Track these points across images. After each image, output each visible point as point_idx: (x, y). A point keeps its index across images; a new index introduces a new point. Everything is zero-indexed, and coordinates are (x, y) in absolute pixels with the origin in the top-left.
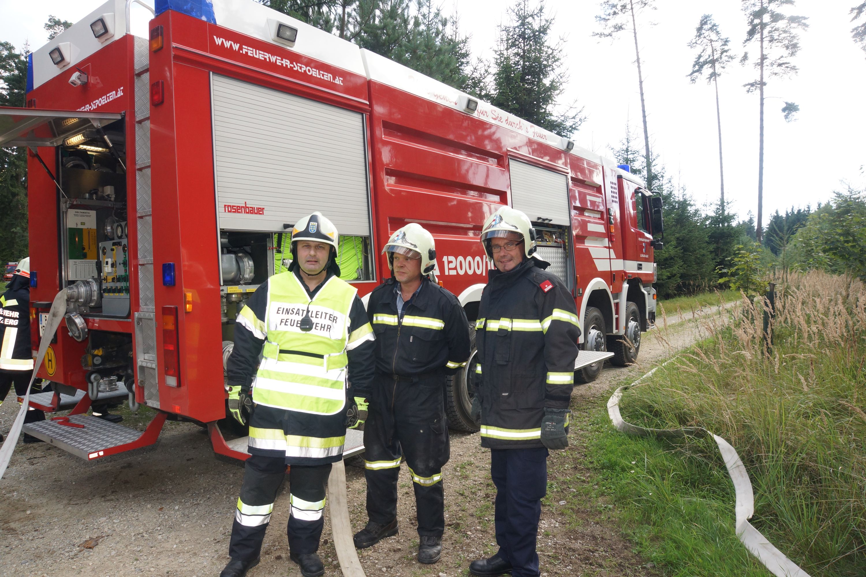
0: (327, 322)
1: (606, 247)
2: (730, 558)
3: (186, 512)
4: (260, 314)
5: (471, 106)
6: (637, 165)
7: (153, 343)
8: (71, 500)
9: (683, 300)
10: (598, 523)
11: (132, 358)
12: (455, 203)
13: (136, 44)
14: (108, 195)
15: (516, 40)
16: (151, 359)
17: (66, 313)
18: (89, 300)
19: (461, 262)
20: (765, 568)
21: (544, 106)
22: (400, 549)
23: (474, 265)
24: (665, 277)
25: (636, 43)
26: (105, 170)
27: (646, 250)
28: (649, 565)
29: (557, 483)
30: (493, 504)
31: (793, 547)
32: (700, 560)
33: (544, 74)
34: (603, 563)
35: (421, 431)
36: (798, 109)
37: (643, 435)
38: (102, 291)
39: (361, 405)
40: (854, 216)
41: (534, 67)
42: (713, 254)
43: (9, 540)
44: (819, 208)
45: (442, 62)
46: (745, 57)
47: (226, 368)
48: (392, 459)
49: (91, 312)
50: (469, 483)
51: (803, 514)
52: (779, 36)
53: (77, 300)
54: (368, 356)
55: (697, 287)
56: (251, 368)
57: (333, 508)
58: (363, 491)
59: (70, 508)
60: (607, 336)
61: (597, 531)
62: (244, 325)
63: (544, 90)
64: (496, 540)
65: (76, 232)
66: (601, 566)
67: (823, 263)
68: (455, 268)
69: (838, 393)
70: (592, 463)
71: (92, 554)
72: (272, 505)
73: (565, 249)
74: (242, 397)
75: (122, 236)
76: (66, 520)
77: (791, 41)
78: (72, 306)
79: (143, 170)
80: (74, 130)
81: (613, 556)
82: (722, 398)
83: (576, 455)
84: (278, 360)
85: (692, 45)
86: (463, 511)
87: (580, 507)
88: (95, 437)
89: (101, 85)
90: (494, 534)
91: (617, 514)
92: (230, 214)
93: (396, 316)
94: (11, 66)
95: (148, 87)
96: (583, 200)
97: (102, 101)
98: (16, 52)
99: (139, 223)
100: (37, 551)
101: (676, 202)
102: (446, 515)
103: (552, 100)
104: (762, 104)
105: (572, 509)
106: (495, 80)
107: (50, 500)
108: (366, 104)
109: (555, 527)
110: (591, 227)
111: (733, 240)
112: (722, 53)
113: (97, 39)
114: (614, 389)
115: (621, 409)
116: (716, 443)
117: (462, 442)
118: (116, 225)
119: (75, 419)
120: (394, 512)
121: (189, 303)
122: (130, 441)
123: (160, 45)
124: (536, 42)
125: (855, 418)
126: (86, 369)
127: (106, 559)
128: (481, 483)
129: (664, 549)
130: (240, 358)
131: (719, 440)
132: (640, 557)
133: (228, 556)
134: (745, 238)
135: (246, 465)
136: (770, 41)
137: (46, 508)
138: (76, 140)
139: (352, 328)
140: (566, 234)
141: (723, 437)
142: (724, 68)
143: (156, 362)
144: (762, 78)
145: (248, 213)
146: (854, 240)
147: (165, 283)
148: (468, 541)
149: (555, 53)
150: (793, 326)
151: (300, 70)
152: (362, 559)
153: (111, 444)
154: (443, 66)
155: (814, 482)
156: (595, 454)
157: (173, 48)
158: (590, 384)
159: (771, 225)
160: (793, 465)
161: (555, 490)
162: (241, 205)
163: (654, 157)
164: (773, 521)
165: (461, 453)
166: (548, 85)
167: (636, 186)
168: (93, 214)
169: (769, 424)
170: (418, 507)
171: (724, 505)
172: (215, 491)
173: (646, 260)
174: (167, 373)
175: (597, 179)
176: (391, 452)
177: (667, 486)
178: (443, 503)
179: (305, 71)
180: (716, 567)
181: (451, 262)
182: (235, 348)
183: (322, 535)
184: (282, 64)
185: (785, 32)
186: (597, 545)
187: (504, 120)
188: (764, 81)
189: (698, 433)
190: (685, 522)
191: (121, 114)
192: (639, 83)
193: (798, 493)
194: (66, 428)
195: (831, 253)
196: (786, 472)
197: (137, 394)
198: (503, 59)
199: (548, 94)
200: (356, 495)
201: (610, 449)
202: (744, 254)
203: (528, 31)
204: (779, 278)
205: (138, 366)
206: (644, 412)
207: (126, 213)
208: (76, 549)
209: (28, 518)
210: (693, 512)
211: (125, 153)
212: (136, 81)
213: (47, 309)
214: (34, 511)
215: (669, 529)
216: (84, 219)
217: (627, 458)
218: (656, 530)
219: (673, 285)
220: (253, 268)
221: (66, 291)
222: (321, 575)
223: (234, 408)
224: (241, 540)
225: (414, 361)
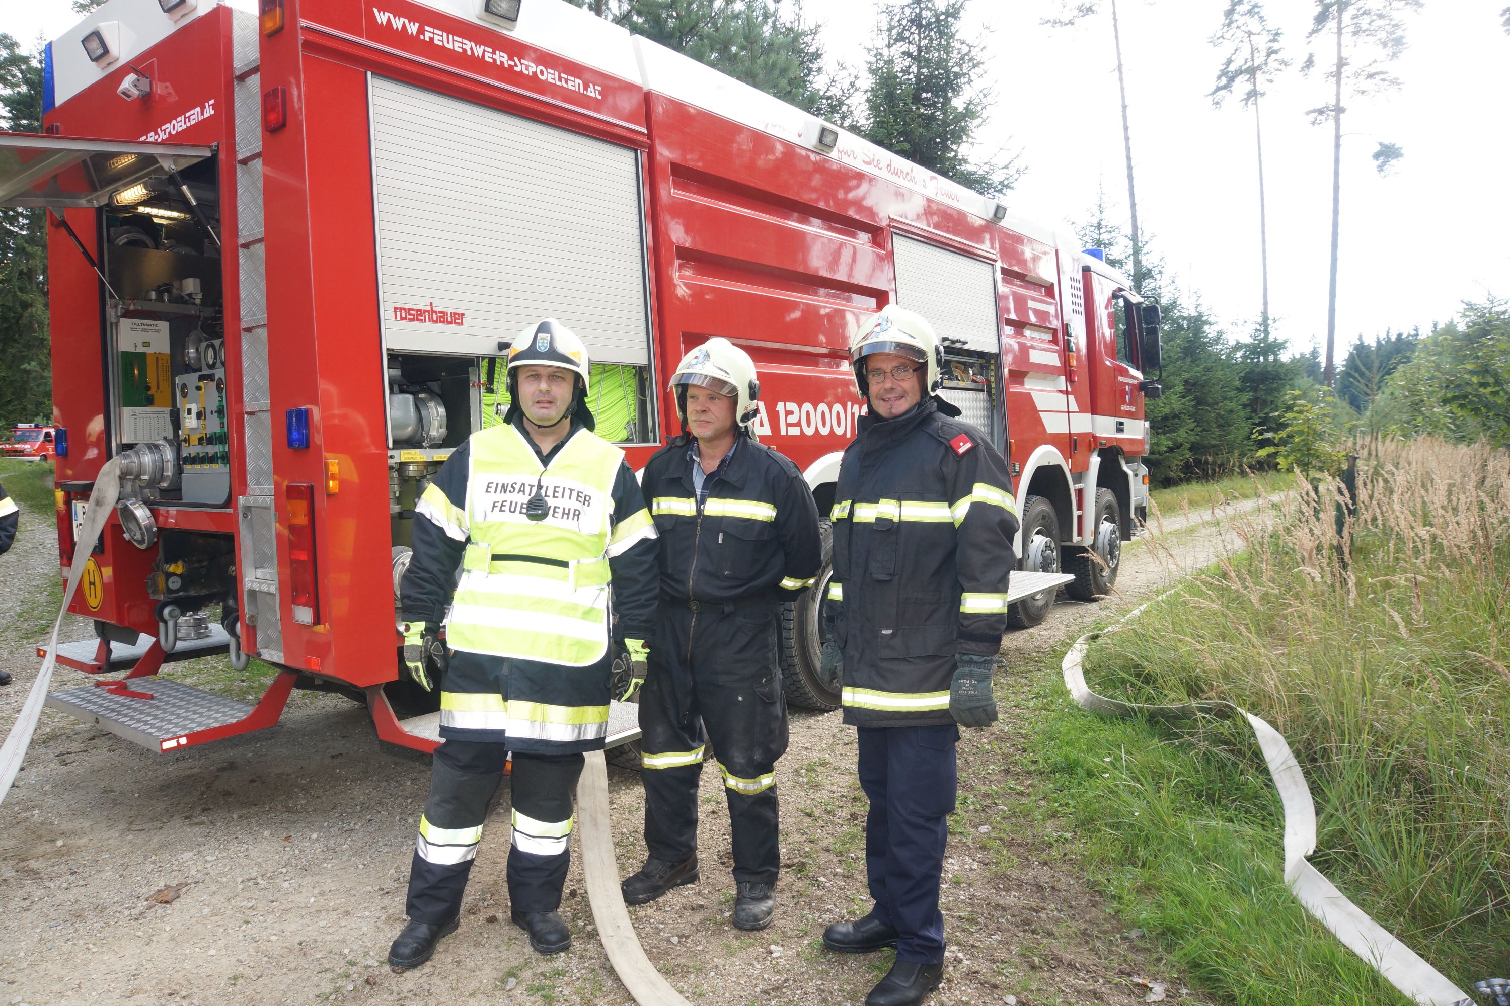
0: (573, 504)
1: (1061, 392)
2: (1274, 921)
3: (332, 843)
4: (457, 497)
5: (826, 139)
6: (1116, 253)
7: (272, 550)
8: (131, 823)
9: (1195, 489)
10: (1045, 864)
11: (235, 578)
12: (797, 314)
13: (236, 23)
14: (190, 295)
15: (904, 29)
16: (268, 577)
17: (119, 499)
18: (158, 476)
19: (808, 413)
20: (1335, 937)
21: (954, 147)
22: (701, 907)
23: (831, 419)
24: (1163, 449)
25: (1117, 38)
26: (183, 251)
27: (1131, 398)
28: (1134, 934)
29: (975, 796)
30: (864, 830)
31: (1382, 903)
32: (1223, 925)
33: (954, 90)
34: (1055, 930)
35: (740, 699)
36: (1401, 155)
37: (1125, 714)
38: (180, 461)
39: (637, 652)
40: (1498, 340)
41: (936, 77)
42: (1248, 410)
43: (28, 889)
44: (1434, 331)
45: (774, 65)
46: (1310, 63)
47: (398, 593)
48: (688, 749)
49: (161, 497)
50: (822, 795)
51: (1401, 847)
52: (1370, 24)
53: (138, 477)
54: (646, 566)
55: (1219, 467)
56: (441, 592)
57: (586, 834)
58: (638, 809)
59: (130, 837)
60: (1063, 547)
61: (1045, 875)
62: (428, 517)
63: (955, 117)
64: (868, 891)
65: (134, 359)
66: (1050, 934)
67: (1440, 425)
68: (798, 424)
69: (1465, 643)
70: (1035, 762)
71: (169, 912)
72: (480, 827)
73: (989, 393)
74: (427, 642)
75: (214, 364)
76: (124, 857)
77: (1392, 33)
78: (129, 487)
79: (252, 247)
80: (128, 177)
81: (1073, 918)
82: (1262, 651)
83: (1007, 748)
84: (490, 573)
85: (1216, 41)
86: (812, 842)
87: (1015, 836)
88: (172, 714)
89: (174, 98)
90: (866, 881)
91: (1078, 847)
92: (404, 323)
93: (693, 500)
94: (14, 76)
95: (258, 99)
96: (1020, 303)
97: (178, 125)
98: (22, 51)
99: (245, 339)
100: (76, 907)
101: (1184, 318)
102: (783, 850)
103: (968, 136)
104: (1337, 146)
105: (1001, 839)
106: (868, 100)
107: (97, 823)
108: (642, 134)
109: (971, 869)
110: (1036, 357)
111: (1284, 385)
112: (1268, 55)
113: (165, 15)
114: (1073, 638)
115: (1086, 672)
116: (1251, 727)
117: (809, 727)
118: (204, 344)
119: (137, 684)
120: (692, 844)
121: (333, 477)
122: (233, 721)
123: (278, 23)
124: (941, 34)
125: (1493, 686)
126: (156, 597)
127: (193, 921)
128: (843, 796)
129: (1160, 906)
130: (423, 574)
131: (1255, 721)
132: (1119, 921)
133: (405, 917)
134: (1304, 381)
135: (436, 761)
136: (1355, 33)
137: (90, 837)
138: (132, 194)
139: (619, 516)
140: (992, 367)
141: (1264, 719)
142: (1271, 81)
143: (277, 582)
144: (1338, 100)
145: (436, 322)
146: (1497, 383)
147: (290, 443)
148: (821, 893)
149: (973, 53)
150: (1387, 531)
151: (526, 72)
152: (636, 922)
153: (200, 724)
154: (776, 73)
155: (1421, 793)
156: (1041, 746)
157: (302, 28)
158: (1032, 630)
159: (1351, 360)
160: (1384, 765)
161: (972, 807)
162: (423, 308)
163: (1145, 239)
164: (1350, 860)
165: (808, 745)
166: (960, 109)
167: (1115, 286)
168: (164, 327)
169: (1344, 694)
170: (734, 835)
171: (1265, 834)
172: (380, 809)
173: (1130, 415)
174: (295, 601)
175: (1046, 271)
176: (686, 736)
177: (1164, 803)
178: (776, 826)
179: (535, 73)
180: (1250, 936)
181: (792, 413)
182: (413, 558)
183: (567, 883)
184: (495, 60)
185: (1381, 16)
186: (1044, 899)
187: (883, 165)
188: (1342, 104)
189: (1220, 710)
190: (1198, 861)
191: (210, 147)
192: (1121, 109)
193: (1393, 811)
194: (121, 699)
195: (1454, 407)
196: (1373, 777)
197: (243, 641)
198: (881, 64)
199: (961, 127)
200: (626, 816)
201: (1066, 739)
202: (1302, 405)
203: (926, 13)
204: (1362, 448)
205: (245, 590)
206: (1126, 676)
207: (222, 325)
208: (142, 905)
209: (59, 853)
210: (1211, 845)
211: (218, 221)
212: (236, 88)
213: (84, 493)
214: (68, 841)
215: (1169, 873)
216: (148, 336)
217: (1097, 755)
218: (1147, 875)
219: (1177, 461)
220: (445, 419)
221: (118, 462)
222: (566, 949)
223: (413, 660)
224: (428, 888)
225: (726, 577)
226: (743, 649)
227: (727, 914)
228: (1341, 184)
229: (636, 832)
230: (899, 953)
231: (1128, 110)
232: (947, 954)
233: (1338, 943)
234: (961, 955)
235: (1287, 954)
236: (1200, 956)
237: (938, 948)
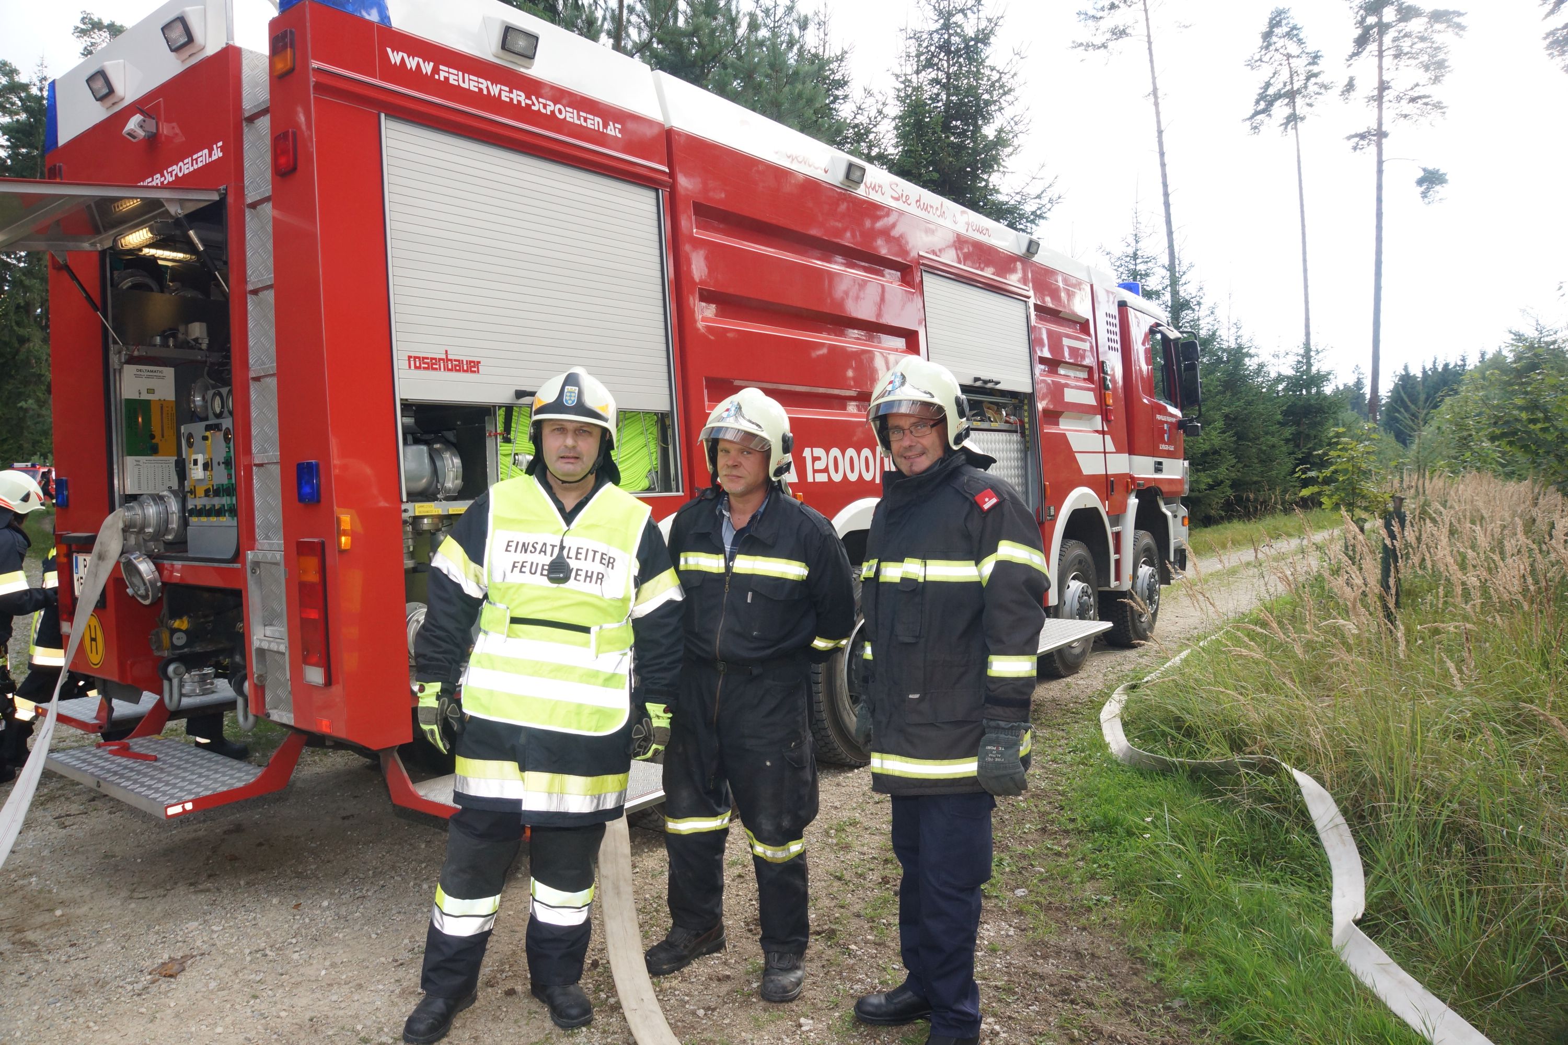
0: (597, 567)
1: (1097, 431)
2: (1322, 990)
3: (343, 911)
4: (476, 553)
5: (853, 174)
6: (1152, 283)
7: (281, 605)
8: (134, 890)
9: (1237, 528)
10: (1084, 929)
11: (243, 635)
12: (824, 351)
13: (245, 62)
14: (196, 340)
15: (933, 56)
16: (277, 635)
17: (122, 553)
18: (163, 529)
19: (836, 459)
20: (1385, 1006)
21: (985, 176)
22: (728, 977)
23: (859, 465)
24: (1203, 486)
25: (1151, 61)
26: (189, 294)
27: (1169, 438)
28: (1176, 1004)
29: (1011, 857)
30: (896, 894)
31: (1434, 970)
32: (1269, 994)
33: (984, 118)
34: (1095, 999)
35: (768, 764)
36: (1445, 181)
37: (1165, 770)
38: (186, 514)
39: (658, 717)
40: (1547, 375)
41: (966, 104)
42: (1291, 445)
43: (25, 963)
44: (1482, 361)
45: (800, 95)
46: (1350, 86)
47: (412, 651)
48: (714, 814)
49: (166, 550)
50: (853, 857)
51: (1454, 911)
52: (1411, 47)
53: (141, 530)
54: (670, 628)
55: (1261, 504)
56: (458, 651)
57: (609, 902)
58: (661, 873)
59: (133, 905)
60: (1100, 592)
61: (1084, 941)
62: (445, 572)
63: (985, 146)
64: (901, 959)
65: (138, 407)
66: (1090, 1005)
67: (1489, 460)
68: (826, 470)
69: (1517, 693)
70: (1073, 820)
71: (174, 986)
72: (498, 897)
73: (1023, 435)
74: (443, 704)
75: (221, 413)
76: (126, 926)
77: (1433, 56)
78: (132, 540)
79: (261, 294)
80: (133, 221)
81: (1113, 987)
82: (1307, 703)
83: (1044, 806)
84: (508, 636)
85: (1252, 64)
86: (842, 907)
87: (1052, 900)
88: (176, 777)
89: (181, 139)
90: (899, 948)
91: (1119, 912)
92: (418, 371)
93: (721, 557)
94: (13, 104)
95: (268, 141)
96: (1055, 344)
97: (185, 168)
98: (22, 78)
99: (254, 389)
100: (76, 982)
101: (1224, 350)
102: (812, 916)
103: (999, 164)
104: (1380, 172)
105: (1038, 903)
106: (896, 128)
107: (97, 890)
108: (663, 172)
109: (1008, 936)
110: (1071, 396)
111: (1327, 418)
112: (1308, 79)
113: (173, 54)
114: (1112, 689)
115: (1125, 725)
116: (1297, 784)
117: (838, 785)
118: (210, 393)
119: (140, 745)
120: (717, 911)
121: (345, 533)
122: (241, 784)
123: (289, 65)
124: (970, 60)
125: (1547, 739)
126: (159, 654)
127: (199, 995)
128: (874, 858)
129: (1203, 974)
130: (437, 632)
131: (1302, 779)
132: (1161, 989)
133: (420, 990)
134: (1348, 415)
135: (450, 826)
136: (1396, 56)
137: (90, 905)
138: (137, 238)
139: (645, 575)
140: (1026, 407)
141: (1309, 774)
142: (1310, 105)
143: (286, 641)
144: (1380, 124)
145: (451, 370)
146: (1547, 419)
147: (301, 498)
148: (851, 962)
149: (1004, 80)
150: (1435, 573)
151: (543, 111)
152: (661, 993)
153: (207, 789)
154: (802, 103)
155: (1474, 854)
156: (1079, 804)
157: (314, 69)
158: (1069, 679)
159: (1396, 391)
160: (1435, 823)
161: (1007, 869)
162: (438, 356)
163: (1184, 269)
165: (837, 804)
166: (991, 138)
167: (1153, 321)
168: (169, 372)
169: (1392, 748)
170: (762, 900)
171: (1312, 896)
172: (393, 874)
173: (1170, 455)
174: (307, 661)
175: (1081, 307)
176: (712, 801)
177: (1207, 863)
178: (806, 893)
179: (553, 112)
180: (1297, 1007)
181: (819, 459)
182: (428, 615)
183: (589, 953)
184: (511, 99)
185: (1422, 39)
186: (1083, 967)
187: (912, 201)
188: (1384, 129)
189: (1264, 766)
190: (1242, 925)
191: (218, 190)
192: (1156, 134)
193: (1445, 873)
194: (124, 761)
195: (1503, 442)
196: (1424, 837)
197: (251, 699)
198: (910, 90)
199: (992, 155)
200: (649, 880)
201: (1105, 796)
202: (1347, 444)
203: (955, 39)
204: (1410, 487)
205: (254, 648)
206: (1167, 730)
207: (229, 372)
208: (146, 979)
209: (58, 923)
210: (1256, 908)
211: (226, 263)
212: (246, 130)
213: (87, 546)
214: (67, 910)
215: (1213, 939)
216: (151, 383)
217: (1138, 813)
218: (1190, 941)
219: (1217, 500)
220: (461, 470)
221: (122, 514)
222: (587, 1023)
223: (428, 723)
224: (442, 961)
225: (755, 638)
226: (772, 712)
227: (755, 985)
228: (1384, 210)
229: (660, 897)
230: (933, 1027)
231: (1164, 135)
232: (983, 1026)
233: (1390, 1013)
234: (997, 1028)
235: (1336, 1025)
236: (1246, 1027)
237: (975, 1022)
